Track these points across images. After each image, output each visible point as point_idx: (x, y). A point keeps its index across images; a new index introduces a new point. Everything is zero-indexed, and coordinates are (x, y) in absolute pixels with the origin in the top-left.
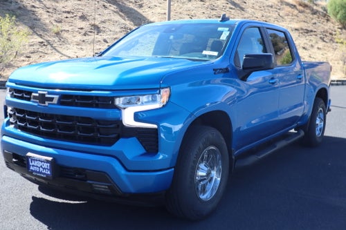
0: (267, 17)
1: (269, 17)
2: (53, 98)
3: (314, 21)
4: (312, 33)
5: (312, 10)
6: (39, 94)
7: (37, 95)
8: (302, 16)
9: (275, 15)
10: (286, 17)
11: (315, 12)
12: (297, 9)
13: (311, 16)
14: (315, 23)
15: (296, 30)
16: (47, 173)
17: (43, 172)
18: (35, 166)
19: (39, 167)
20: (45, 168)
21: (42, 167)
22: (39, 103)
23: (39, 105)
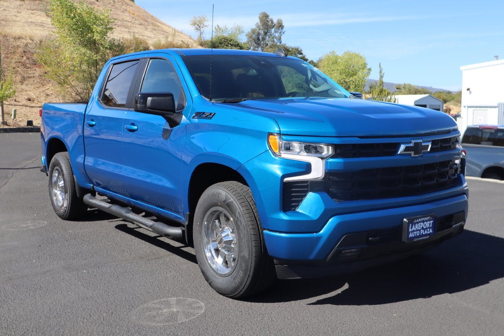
2: (429, 145)
6: (415, 143)
7: (411, 145)
16: (428, 232)
17: (424, 233)
18: (415, 231)
19: (420, 230)
20: (427, 228)
21: (423, 228)
22: (413, 155)
23: (413, 157)
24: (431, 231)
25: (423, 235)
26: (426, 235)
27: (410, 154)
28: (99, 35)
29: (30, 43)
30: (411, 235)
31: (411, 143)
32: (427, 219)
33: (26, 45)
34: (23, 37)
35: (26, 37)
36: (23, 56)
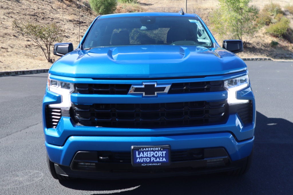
0: (43, 10)
1: (44, 9)
2: (165, 88)
3: (81, 14)
4: (84, 24)
5: (77, 5)
6: (145, 85)
7: (143, 86)
8: (71, 10)
9: (49, 8)
10: (58, 10)
11: (79, 7)
12: (65, 3)
13: (77, 10)
14: (82, 16)
15: (70, 21)
16: (161, 160)
17: (155, 161)
18: (144, 157)
19: (150, 158)
20: (158, 157)
21: (153, 156)
22: (144, 95)
23: (145, 97)
24: (164, 160)
25: (153, 162)
26: (158, 162)
27: (142, 94)
28: (243, 4)
29: (211, 12)
30: (138, 160)
31: (142, 85)
32: (157, 149)
33: (209, 13)
34: (208, 8)
35: (209, 8)
36: (206, 19)
